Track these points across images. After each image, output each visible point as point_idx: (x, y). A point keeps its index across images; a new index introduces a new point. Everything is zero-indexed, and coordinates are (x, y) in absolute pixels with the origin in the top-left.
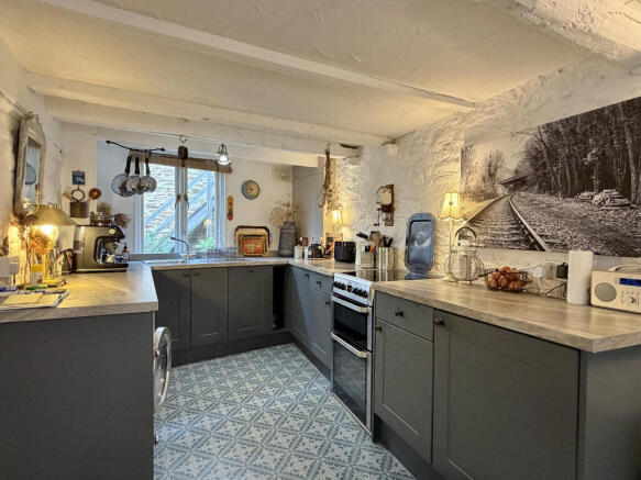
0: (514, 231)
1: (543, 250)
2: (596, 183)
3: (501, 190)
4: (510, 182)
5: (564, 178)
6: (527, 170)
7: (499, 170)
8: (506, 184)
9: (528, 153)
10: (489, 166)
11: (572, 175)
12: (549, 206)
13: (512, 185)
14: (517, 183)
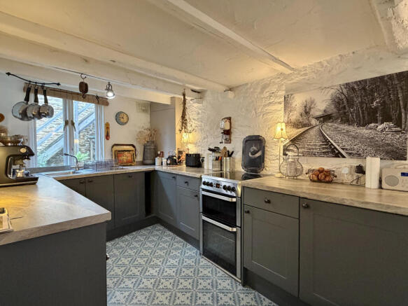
0: (324, 146)
1: (344, 157)
2: (380, 118)
3: (314, 122)
4: (321, 117)
5: (358, 116)
6: (332, 110)
7: (312, 110)
8: (317, 118)
9: (333, 100)
10: (305, 107)
11: (363, 113)
12: (347, 131)
13: (322, 119)
14: (326, 118)
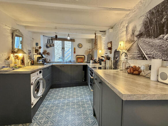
0: (139, 53)
1: (147, 59)
2: (165, 30)
3: (136, 39)
5: (154, 31)
6: (143, 30)
7: (135, 32)
9: (143, 23)
10: (133, 30)
11: (157, 29)
12: (149, 42)
13: (138, 36)
14: (140, 35)
